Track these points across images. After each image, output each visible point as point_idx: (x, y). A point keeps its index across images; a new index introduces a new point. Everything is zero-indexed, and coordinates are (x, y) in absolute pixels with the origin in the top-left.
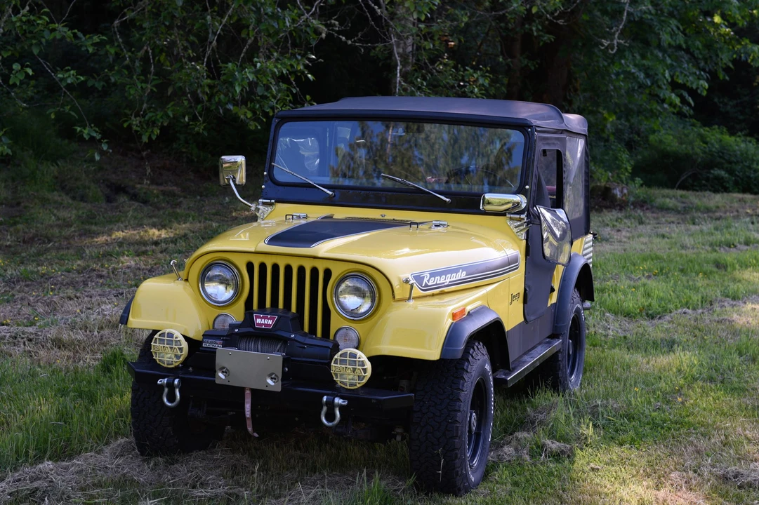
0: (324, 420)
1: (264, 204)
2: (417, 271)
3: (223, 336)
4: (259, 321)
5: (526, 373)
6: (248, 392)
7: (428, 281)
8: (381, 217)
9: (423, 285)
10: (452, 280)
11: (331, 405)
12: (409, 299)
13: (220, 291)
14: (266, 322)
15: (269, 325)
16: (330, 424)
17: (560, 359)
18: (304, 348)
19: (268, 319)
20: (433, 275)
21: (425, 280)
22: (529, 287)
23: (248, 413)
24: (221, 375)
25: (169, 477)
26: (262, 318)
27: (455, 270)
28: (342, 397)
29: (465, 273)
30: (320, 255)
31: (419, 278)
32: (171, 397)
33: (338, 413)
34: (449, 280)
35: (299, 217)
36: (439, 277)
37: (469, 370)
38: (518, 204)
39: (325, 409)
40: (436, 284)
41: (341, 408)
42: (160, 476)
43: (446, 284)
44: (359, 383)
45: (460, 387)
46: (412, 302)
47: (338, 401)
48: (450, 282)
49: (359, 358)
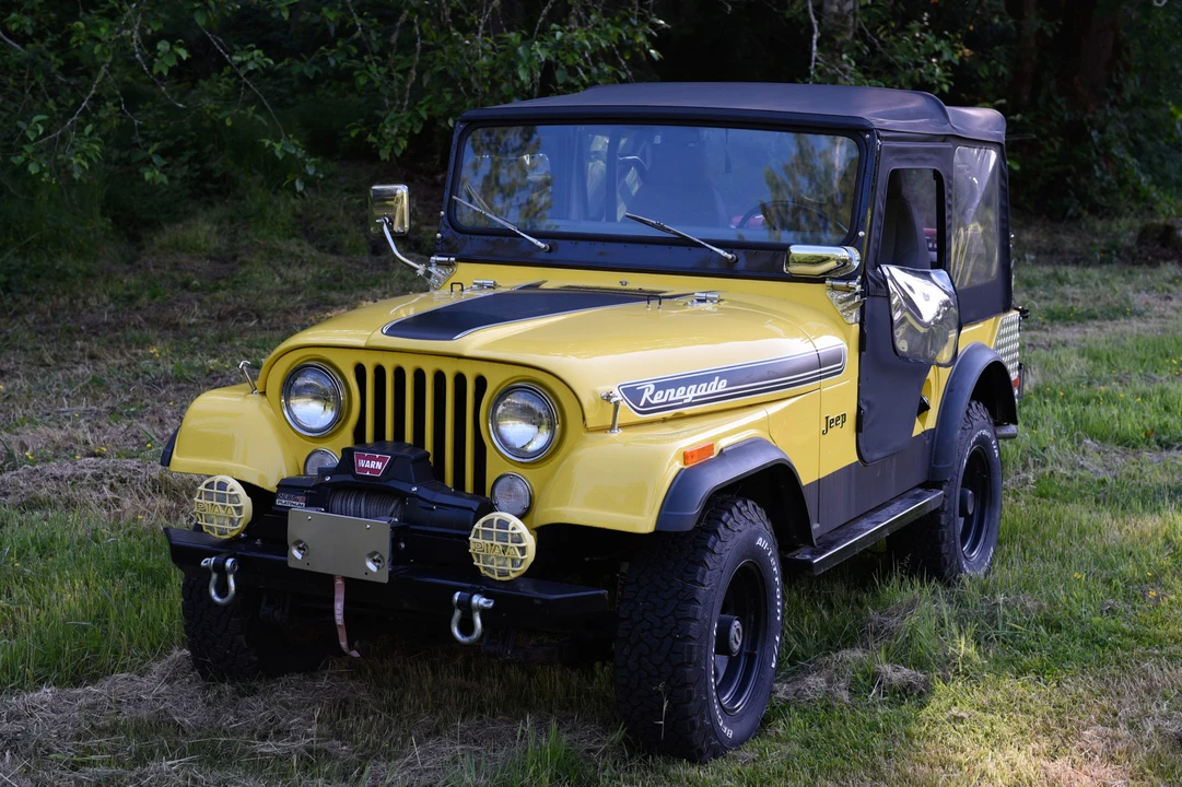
0: (456, 631)
1: (439, 264)
2: (630, 379)
3: (308, 488)
4: (362, 463)
5: (857, 551)
6: (339, 582)
7: (652, 397)
8: (619, 286)
9: (642, 404)
10: (699, 394)
11: (467, 607)
12: (612, 428)
13: (313, 412)
14: (372, 466)
15: (377, 471)
16: (465, 640)
17: (943, 523)
18: (432, 509)
19: (376, 460)
20: (661, 386)
21: (646, 395)
22: (868, 403)
23: (339, 618)
24: (297, 554)
25: (231, 718)
26: (366, 459)
27: (707, 378)
28: (486, 595)
29: (725, 381)
30: (466, 354)
31: (633, 393)
32: (222, 589)
33: (478, 621)
34: (693, 395)
35: (481, 286)
36: (673, 391)
37: (716, 550)
38: (844, 263)
39: (458, 613)
40: (667, 402)
41: (484, 612)
42: (217, 715)
43: (685, 401)
44: (514, 572)
45: (698, 579)
46: (617, 434)
47: (478, 600)
48: (694, 398)
49: (514, 529)
